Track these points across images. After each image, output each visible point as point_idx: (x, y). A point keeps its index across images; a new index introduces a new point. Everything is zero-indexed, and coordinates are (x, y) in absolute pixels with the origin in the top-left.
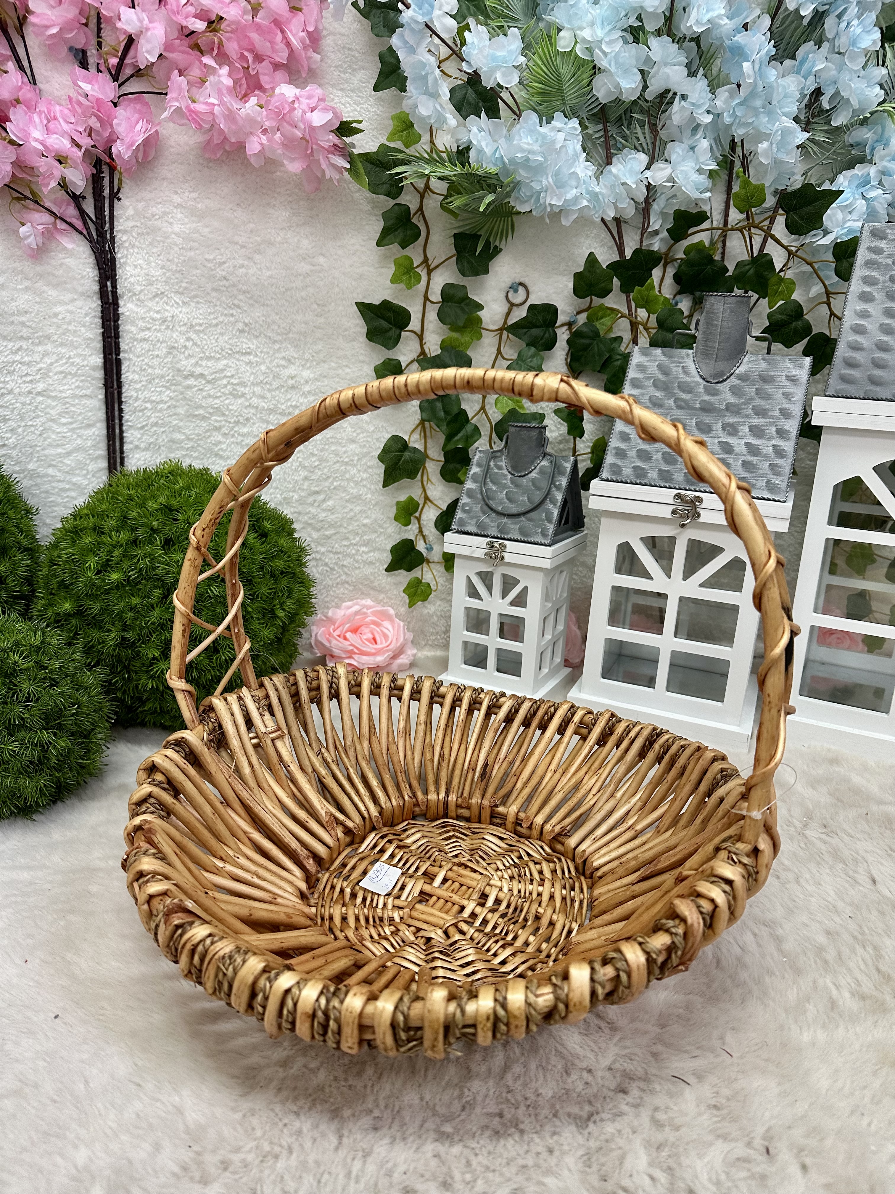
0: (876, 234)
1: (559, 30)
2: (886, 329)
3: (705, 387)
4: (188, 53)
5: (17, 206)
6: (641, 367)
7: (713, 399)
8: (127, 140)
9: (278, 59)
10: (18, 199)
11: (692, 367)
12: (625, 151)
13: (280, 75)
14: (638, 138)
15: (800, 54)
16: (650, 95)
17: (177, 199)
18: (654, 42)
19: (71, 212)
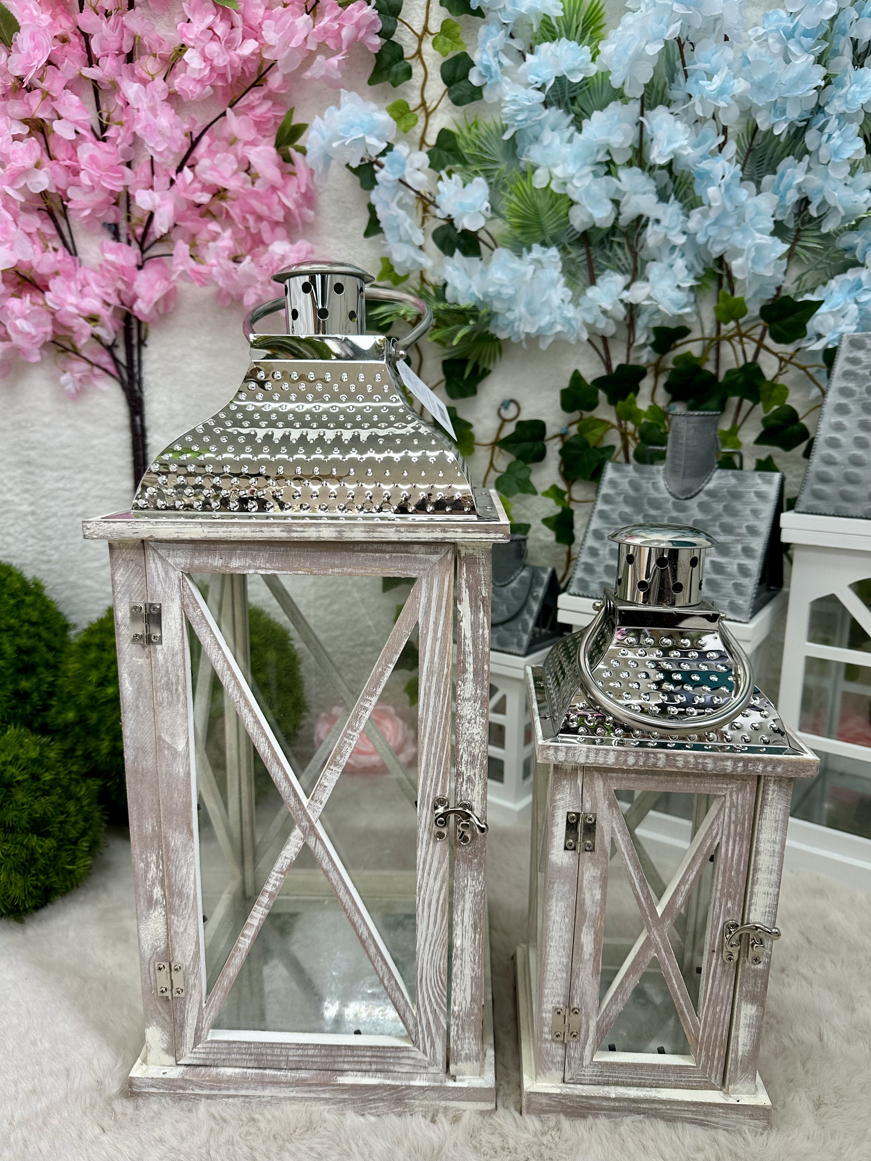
0: (856, 344)
1: (535, 168)
2: (861, 443)
3: (674, 504)
4: (198, 221)
5: (62, 356)
6: (613, 483)
7: (681, 515)
8: (147, 298)
9: (276, 218)
10: (62, 351)
11: (662, 483)
12: (608, 272)
13: (280, 231)
14: (620, 259)
15: (780, 168)
16: (623, 222)
17: (194, 343)
18: (623, 174)
19: (105, 359)
